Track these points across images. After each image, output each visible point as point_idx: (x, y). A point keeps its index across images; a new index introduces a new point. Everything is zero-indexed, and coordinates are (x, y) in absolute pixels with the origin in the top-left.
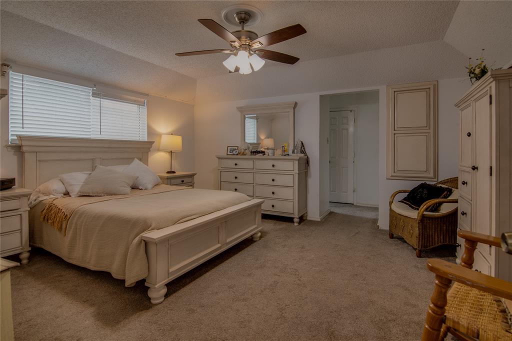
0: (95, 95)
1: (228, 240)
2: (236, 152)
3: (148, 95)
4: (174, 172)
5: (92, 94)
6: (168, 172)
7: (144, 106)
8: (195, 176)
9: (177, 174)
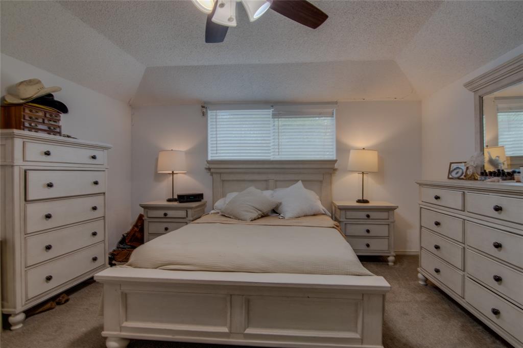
0: (275, 116)
1: (249, 331)
2: (457, 173)
3: (336, 103)
4: (367, 202)
5: (272, 116)
6: (359, 201)
7: (333, 117)
8: (395, 211)
9: (370, 204)
